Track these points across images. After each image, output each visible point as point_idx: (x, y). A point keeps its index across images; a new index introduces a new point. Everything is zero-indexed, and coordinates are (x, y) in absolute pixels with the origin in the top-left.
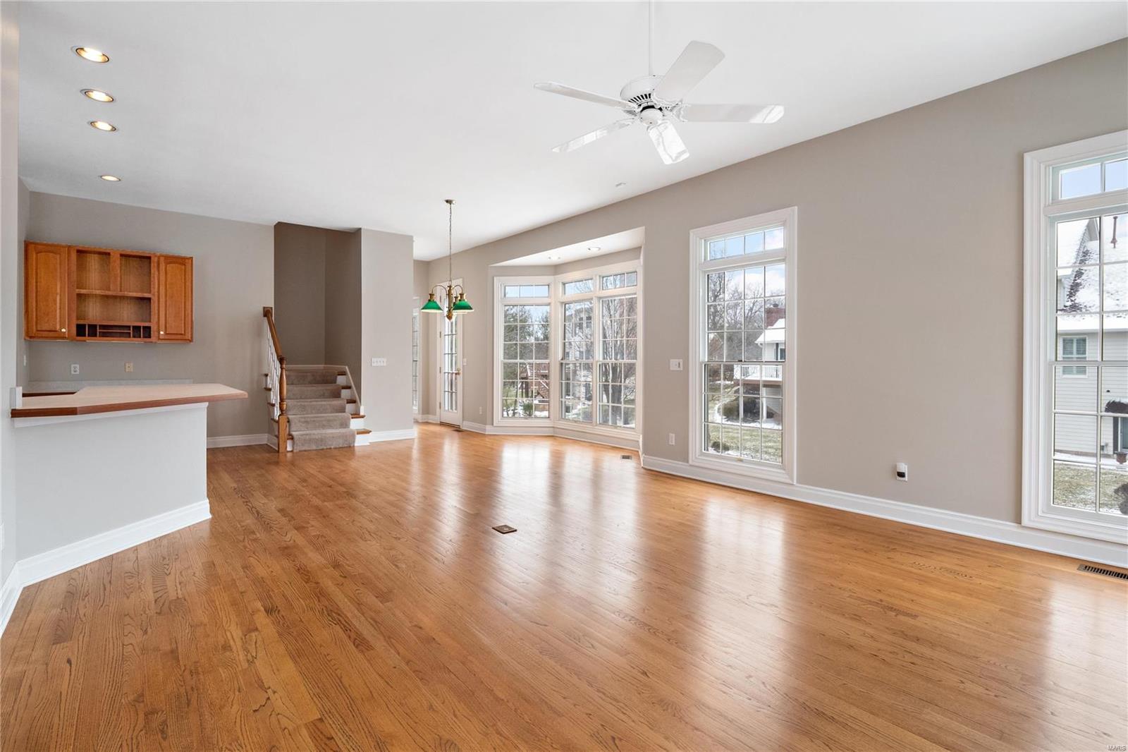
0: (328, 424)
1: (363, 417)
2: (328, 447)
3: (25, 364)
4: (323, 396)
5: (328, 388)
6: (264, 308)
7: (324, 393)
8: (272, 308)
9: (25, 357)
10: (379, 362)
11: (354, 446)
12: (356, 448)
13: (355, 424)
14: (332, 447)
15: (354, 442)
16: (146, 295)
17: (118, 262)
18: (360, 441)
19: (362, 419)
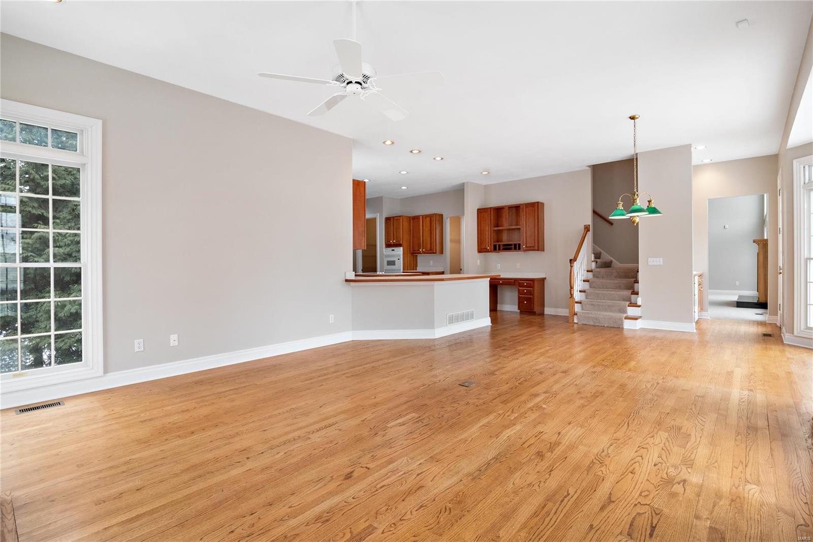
0: (609, 308)
1: (639, 306)
2: (603, 325)
3: (479, 264)
4: (619, 288)
5: (624, 282)
6: (585, 226)
7: (620, 286)
8: (589, 225)
9: (478, 261)
10: (653, 261)
11: (623, 328)
12: (625, 330)
13: (631, 311)
14: (606, 326)
15: (622, 325)
16: (518, 227)
17: (507, 211)
18: (628, 325)
19: (639, 308)
